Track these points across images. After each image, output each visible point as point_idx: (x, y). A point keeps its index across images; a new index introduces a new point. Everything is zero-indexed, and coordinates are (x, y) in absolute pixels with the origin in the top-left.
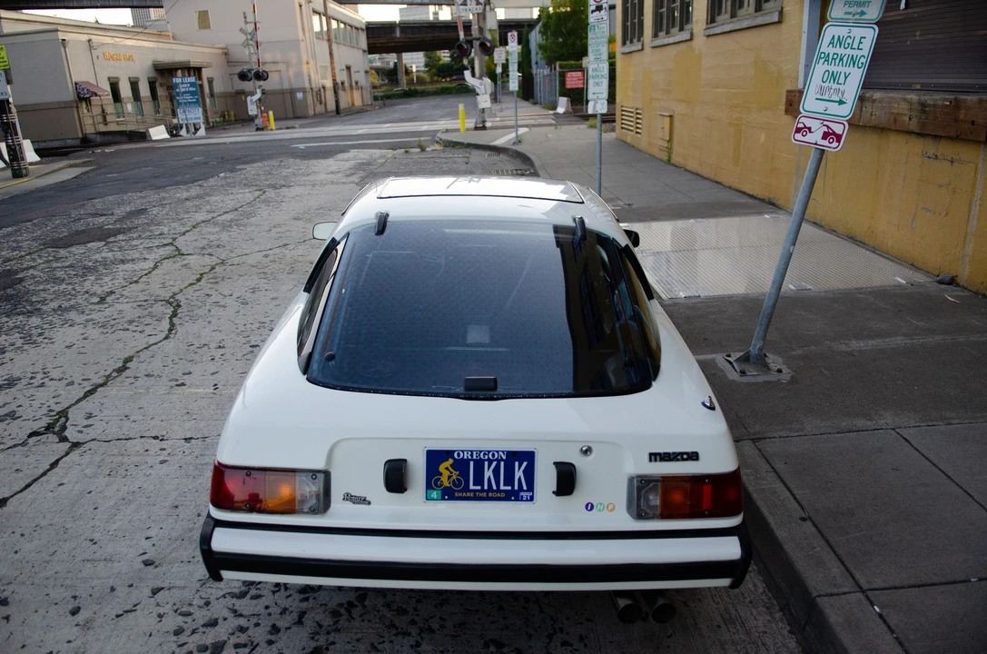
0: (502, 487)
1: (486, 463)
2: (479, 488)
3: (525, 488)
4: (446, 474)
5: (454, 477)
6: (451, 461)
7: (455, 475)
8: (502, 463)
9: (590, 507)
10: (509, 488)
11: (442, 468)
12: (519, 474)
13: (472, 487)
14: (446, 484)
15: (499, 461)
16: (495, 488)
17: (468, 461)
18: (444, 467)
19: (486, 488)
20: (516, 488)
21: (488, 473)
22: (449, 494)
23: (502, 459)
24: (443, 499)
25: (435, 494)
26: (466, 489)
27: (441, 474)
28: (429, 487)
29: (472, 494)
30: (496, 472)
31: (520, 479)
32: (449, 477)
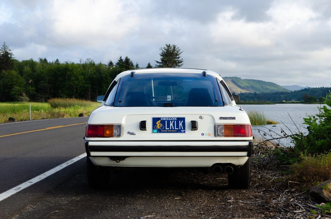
0: (176, 129)
1: (171, 121)
2: (169, 129)
3: (183, 129)
4: (158, 125)
5: (161, 126)
6: (160, 121)
7: (161, 125)
8: (175, 121)
9: (203, 134)
10: (178, 129)
11: (157, 123)
12: (181, 124)
13: (166, 129)
14: (159, 128)
15: (174, 121)
16: (173, 129)
17: (165, 121)
18: (158, 123)
19: (171, 129)
20: (180, 129)
21: (171, 124)
22: (159, 131)
23: (175, 120)
24: (158, 132)
25: (155, 131)
26: (165, 129)
27: (157, 125)
28: (153, 129)
29: (166, 131)
30: (174, 124)
31: (181, 126)
32: (160, 126)
